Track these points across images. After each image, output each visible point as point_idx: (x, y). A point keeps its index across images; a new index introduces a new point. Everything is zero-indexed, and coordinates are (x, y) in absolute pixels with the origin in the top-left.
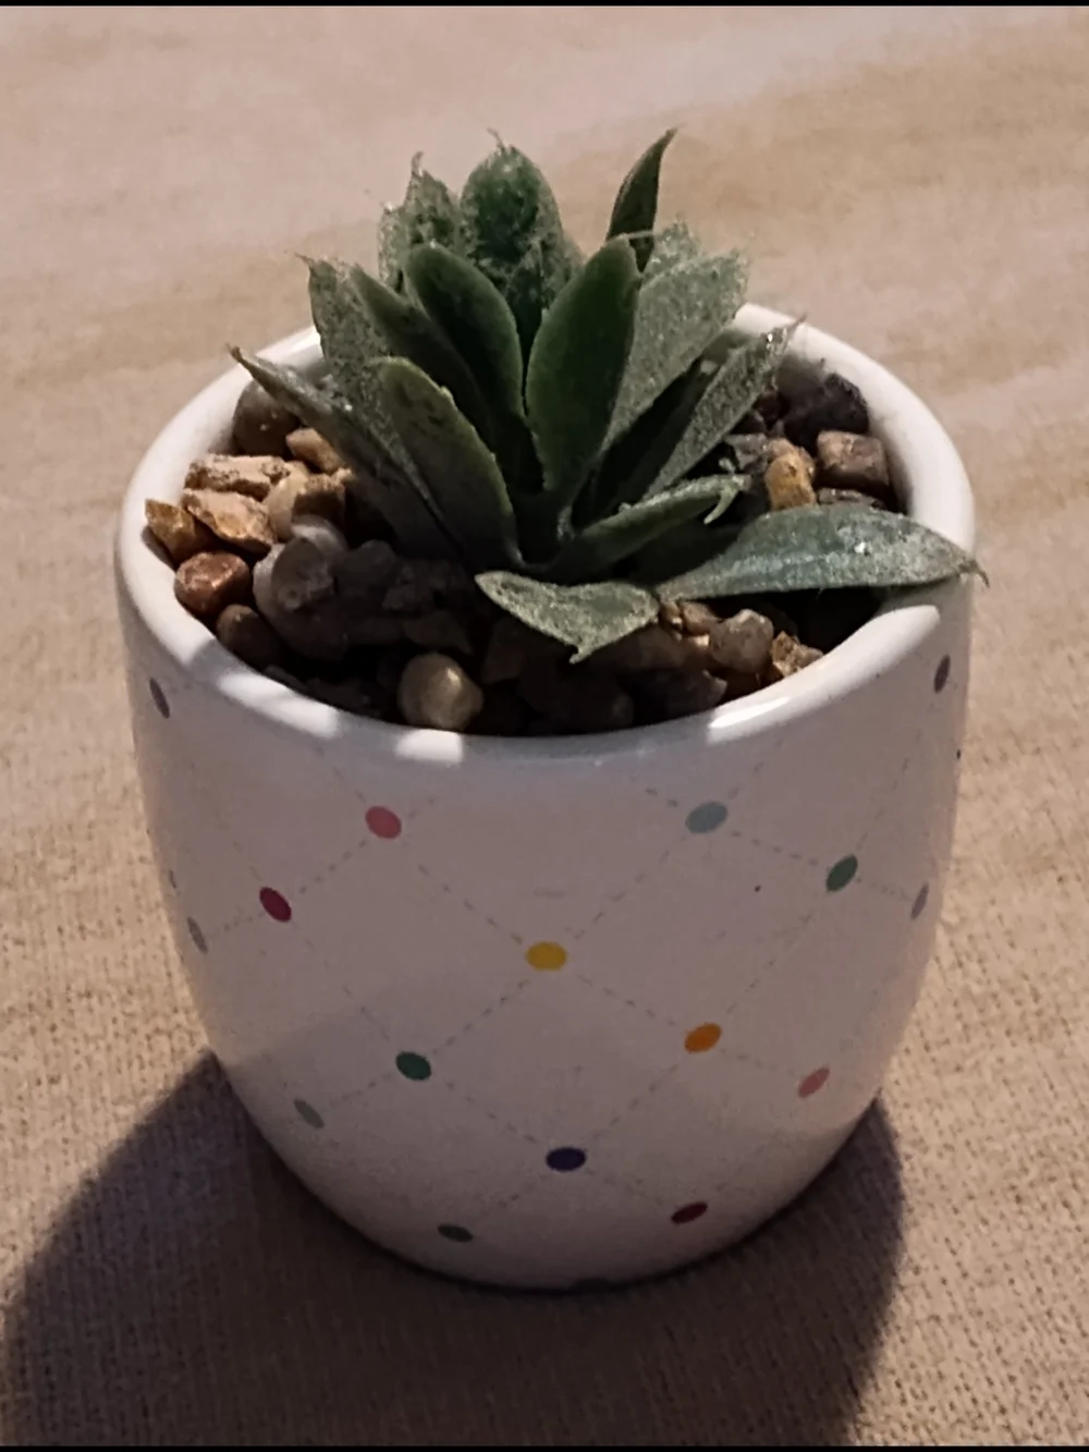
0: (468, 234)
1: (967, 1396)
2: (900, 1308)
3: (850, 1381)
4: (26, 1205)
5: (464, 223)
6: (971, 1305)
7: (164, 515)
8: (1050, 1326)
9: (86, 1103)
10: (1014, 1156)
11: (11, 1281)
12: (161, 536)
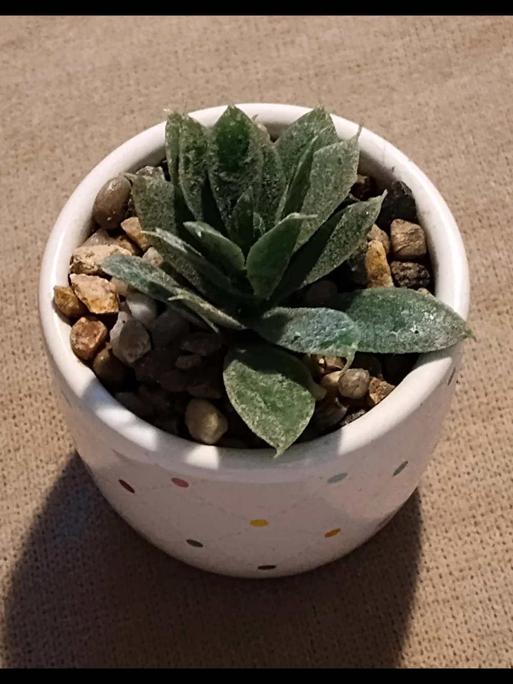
0: (214, 159)
1: (451, 651)
2: (421, 595)
3: (397, 640)
4: (9, 531)
5: (212, 154)
6: (454, 593)
7: (63, 297)
8: (490, 607)
9: (33, 464)
10: (474, 495)
11: (6, 580)
12: (62, 309)
